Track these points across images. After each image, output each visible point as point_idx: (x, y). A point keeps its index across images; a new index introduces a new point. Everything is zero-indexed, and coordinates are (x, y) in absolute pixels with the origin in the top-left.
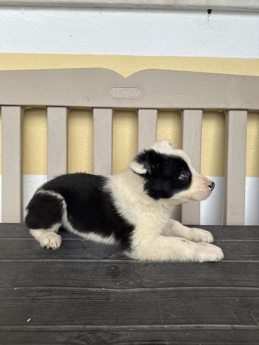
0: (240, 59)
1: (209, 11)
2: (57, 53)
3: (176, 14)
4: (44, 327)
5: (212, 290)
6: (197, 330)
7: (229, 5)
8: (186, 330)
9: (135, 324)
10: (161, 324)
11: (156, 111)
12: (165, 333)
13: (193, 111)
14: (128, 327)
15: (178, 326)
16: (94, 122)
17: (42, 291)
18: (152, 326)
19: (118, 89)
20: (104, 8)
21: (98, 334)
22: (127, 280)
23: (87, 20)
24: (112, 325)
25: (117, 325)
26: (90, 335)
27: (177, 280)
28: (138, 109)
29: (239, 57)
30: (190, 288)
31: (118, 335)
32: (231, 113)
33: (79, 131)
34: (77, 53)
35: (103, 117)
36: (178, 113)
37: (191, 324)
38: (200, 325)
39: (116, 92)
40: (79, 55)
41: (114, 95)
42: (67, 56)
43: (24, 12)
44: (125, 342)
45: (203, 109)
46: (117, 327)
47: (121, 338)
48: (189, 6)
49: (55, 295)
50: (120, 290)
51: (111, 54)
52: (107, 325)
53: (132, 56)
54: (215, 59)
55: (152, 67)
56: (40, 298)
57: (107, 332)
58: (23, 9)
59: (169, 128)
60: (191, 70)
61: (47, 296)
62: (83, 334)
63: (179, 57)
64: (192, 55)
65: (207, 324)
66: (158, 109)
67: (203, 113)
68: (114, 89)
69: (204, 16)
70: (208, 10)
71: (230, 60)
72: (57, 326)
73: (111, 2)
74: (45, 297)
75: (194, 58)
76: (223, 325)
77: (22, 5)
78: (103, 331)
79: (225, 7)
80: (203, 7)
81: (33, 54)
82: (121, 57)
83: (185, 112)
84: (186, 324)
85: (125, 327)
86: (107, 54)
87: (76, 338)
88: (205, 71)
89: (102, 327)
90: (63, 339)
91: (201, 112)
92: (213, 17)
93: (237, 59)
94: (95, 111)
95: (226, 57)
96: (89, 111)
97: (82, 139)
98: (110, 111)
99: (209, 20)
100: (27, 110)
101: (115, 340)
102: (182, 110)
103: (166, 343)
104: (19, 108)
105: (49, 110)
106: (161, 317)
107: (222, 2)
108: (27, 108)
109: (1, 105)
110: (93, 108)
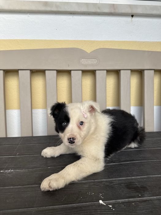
0: (148, 42)
1: (132, 16)
3: (114, 17)
5: (149, 162)
6: (148, 178)
7: (143, 13)
8: (143, 178)
9: (118, 178)
10: (130, 177)
11: (106, 71)
12: (134, 180)
13: (126, 71)
14: (115, 179)
15: (139, 177)
16: (72, 78)
18: (126, 178)
19: (85, 59)
20: (75, 14)
21: (103, 183)
23: (65, 21)
26: (99, 184)
27: (130, 158)
28: (95, 70)
29: (148, 41)
31: (112, 183)
32: (146, 72)
34: (60, 39)
36: (117, 72)
37: (144, 176)
38: (149, 176)
39: (84, 61)
40: (61, 41)
41: (83, 63)
42: (54, 40)
43: (29, 16)
44: (117, 184)
45: (131, 70)
47: (115, 183)
48: (122, 13)
51: (79, 39)
52: (105, 179)
53: (91, 41)
54: (136, 42)
55: (102, 47)
58: (28, 14)
59: (112, 80)
60: (123, 48)
62: (95, 183)
63: (116, 41)
65: (152, 175)
66: (107, 70)
68: (83, 59)
69: (130, 19)
70: (132, 15)
71: (144, 42)
73: (80, 11)
75: (124, 41)
76: (159, 175)
77: (28, 12)
78: (104, 181)
79: (141, 14)
80: (130, 13)
81: (34, 40)
82: (85, 41)
83: (122, 71)
84: (142, 176)
85: (114, 179)
86: (77, 40)
87: (93, 185)
88: (130, 49)
89: (102, 180)
90: (87, 186)
91: (130, 71)
92: (134, 19)
93: (147, 42)
95: (141, 41)
96: (69, 72)
97: (63, 88)
98: (81, 72)
99: (132, 21)
100: (34, 72)
101: (112, 184)
102: (120, 70)
103: (136, 183)
104: (29, 71)
105: (46, 72)
106: (129, 174)
107: (139, 11)
108: (33, 71)
109: (18, 70)
110: (71, 71)
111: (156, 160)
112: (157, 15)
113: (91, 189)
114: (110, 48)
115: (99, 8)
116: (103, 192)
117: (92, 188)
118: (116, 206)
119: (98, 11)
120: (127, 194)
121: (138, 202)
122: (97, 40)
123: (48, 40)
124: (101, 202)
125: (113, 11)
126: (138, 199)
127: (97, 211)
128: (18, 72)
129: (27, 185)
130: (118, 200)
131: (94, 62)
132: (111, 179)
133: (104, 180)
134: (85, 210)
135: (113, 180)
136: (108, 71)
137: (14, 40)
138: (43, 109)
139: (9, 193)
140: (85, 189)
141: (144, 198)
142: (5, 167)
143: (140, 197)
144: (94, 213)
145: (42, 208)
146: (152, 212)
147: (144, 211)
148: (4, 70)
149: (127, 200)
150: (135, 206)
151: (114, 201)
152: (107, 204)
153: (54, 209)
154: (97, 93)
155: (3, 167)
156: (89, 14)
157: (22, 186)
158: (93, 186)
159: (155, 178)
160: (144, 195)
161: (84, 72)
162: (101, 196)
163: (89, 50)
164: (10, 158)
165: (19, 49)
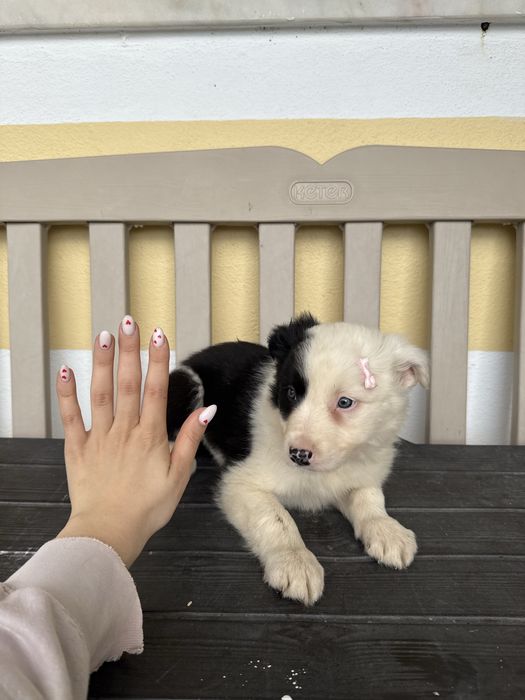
1: (485, 27)
2: (186, 119)
3: (417, 34)
4: (219, 615)
5: (506, 561)
6: (488, 625)
8: (468, 625)
9: (375, 614)
10: (422, 615)
11: (380, 226)
12: (430, 628)
13: (453, 224)
14: (364, 617)
15: (453, 619)
16: (261, 249)
17: (197, 558)
18: (406, 617)
19: (306, 185)
20: (278, 29)
22: (345, 542)
23: (244, 54)
24: (336, 614)
25: (344, 613)
26: (301, 629)
27: (438, 542)
28: (343, 223)
30: (463, 556)
31: (350, 631)
33: (229, 268)
34: (226, 118)
35: (277, 240)
36: (423, 229)
37: (476, 615)
38: (492, 618)
39: (302, 191)
40: (229, 123)
41: (299, 197)
42: (207, 123)
43: (127, 42)
44: (364, 641)
45: (472, 221)
46: (345, 617)
47: (357, 635)
48: (445, 18)
49: (224, 565)
50: (336, 559)
51: (291, 117)
52: (325, 613)
53: (332, 120)
54: (496, 120)
55: (371, 141)
56: (199, 569)
57: (329, 625)
58: (124, 38)
59: (404, 258)
60: (447, 144)
61: (209, 565)
62: (290, 626)
63: (423, 120)
64: (450, 115)
65: (506, 616)
66: (383, 222)
67: (473, 227)
68: (299, 186)
69: (474, 37)
70: (483, 25)
72: (240, 614)
73: (293, 18)
74: (207, 568)
75: (454, 120)
77: (122, 31)
78: (322, 623)
79: (518, 16)
80: (472, 18)
81: (143, 124)
82: (310, 122)
83: (438, 227)
84: (466, 615)
85: (359, 617)
86: (283, 118)
87: (278, 633)
88: (475, 145)
89: (318, 616)
90: (257, 635)
91: (468, 225)
92: (493, 37)
94: (262, 229)
95: (517, 115)
96: (250, 229)
97: (234, 282)
98: (291, 228)
99: (483, 44)
100: (135, 230)
101: (346, 638)
102: (432, 222)
103: (436, 644)
104: (121, 227)
105: (177, 229)
106: (419, 603)
107: (511, 7)
108: (136, 226)
109: (89, 222)
110: (258, 224)
113: (267, 648)
114: (400, 144)
115: (361, 4)
116: (306, 665)
117: (270, 644)
119: (359, 14)
120: (391, 684)
122: (354, 117)
123: (184, 122)
125: (410, 12)
128: (87, 228)
131: (341, 192)
132: (351, 617)
133: (323, 616)
135: (355, 622)
136: (391, 227)
137: (79, 125)
140: (245, 643)
142: (17, 539)
148: (44, 224)
154: (348, 302)
155: (11, 538)
156: (325, 28)
158: (280, 637)
159: (515, 629)
160: (452, 692)
161: (304, 228)
162: (293, 681)
163: (321, 152)
164: (40, 508)
165: (95, 154)
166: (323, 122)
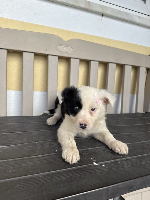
0: (113, 40)
1: (102, 15)
2: (27, 22)
16: (49, 62)
19: (62, 46)
20: (54, 2)
23: (45, 7)
25: (94, 148)
26: (87, 151)
28: (70, 58)
32: (110, 64)
33: (36, 67)
35: (54, 60)
42: (32, 24)
45: (99, 61)
48: (95, 11)
51: (56, 27)
53: (67, 30)
54: (103, 38)
55: (76, 38)
57: (92, 150)
60: (93, 42)
63: (88, 35)
66: (80, 59)
67: (99, 63)
68: (60, 46)
69: (100, 17)
75: (95, 36)
79: (110, 15)
80: (101, 13)
82: (61, 30)
83: (92, 62)
86: (54, 27)
88: (99, 43)
92: (104, 18)
97: (38, 71)
98: (57, 57)
99: (102, 20)
104: (6, 51)
105: (24, 53)
107: (108, 12)
108: (10, 51)
110: (48, 55)
111: (122, 134)
112: (121, 19)
115: (76, 2)
118: (108, 165)
119: (76, 4)
120: (112, 157)
121: (122, 161)
124: (95, 163)
125: (88, 7)
126: (121, 159)
127: (95, 170)
129: (22, 157)
130: (107, 161)
131: (70, 50)
134: (85, 170)
138: (16, 90)
139: (8, 165)
141: (125, 158)
143: (121, 158)
144: (93, 171)
145: (46, 173)
146: (134, 166)
147: (129, 166)
149: (113, 160)
150: (121, 163)
151: (104, 162)
152: (101, 165)
153: (58, 173)
156: (67, 5)
157: (17, 159)
160: (124, 156)
162: (93, 160)
163: (66, 38)
166: (65, 30)
